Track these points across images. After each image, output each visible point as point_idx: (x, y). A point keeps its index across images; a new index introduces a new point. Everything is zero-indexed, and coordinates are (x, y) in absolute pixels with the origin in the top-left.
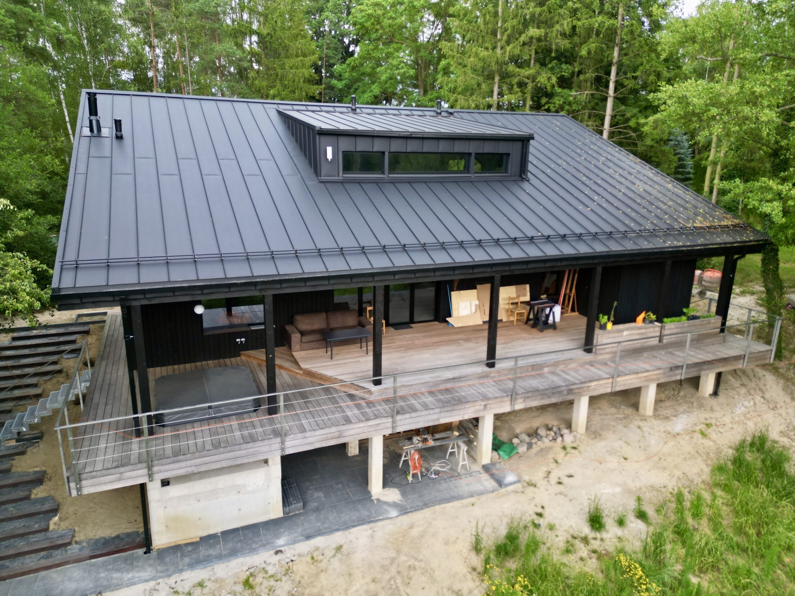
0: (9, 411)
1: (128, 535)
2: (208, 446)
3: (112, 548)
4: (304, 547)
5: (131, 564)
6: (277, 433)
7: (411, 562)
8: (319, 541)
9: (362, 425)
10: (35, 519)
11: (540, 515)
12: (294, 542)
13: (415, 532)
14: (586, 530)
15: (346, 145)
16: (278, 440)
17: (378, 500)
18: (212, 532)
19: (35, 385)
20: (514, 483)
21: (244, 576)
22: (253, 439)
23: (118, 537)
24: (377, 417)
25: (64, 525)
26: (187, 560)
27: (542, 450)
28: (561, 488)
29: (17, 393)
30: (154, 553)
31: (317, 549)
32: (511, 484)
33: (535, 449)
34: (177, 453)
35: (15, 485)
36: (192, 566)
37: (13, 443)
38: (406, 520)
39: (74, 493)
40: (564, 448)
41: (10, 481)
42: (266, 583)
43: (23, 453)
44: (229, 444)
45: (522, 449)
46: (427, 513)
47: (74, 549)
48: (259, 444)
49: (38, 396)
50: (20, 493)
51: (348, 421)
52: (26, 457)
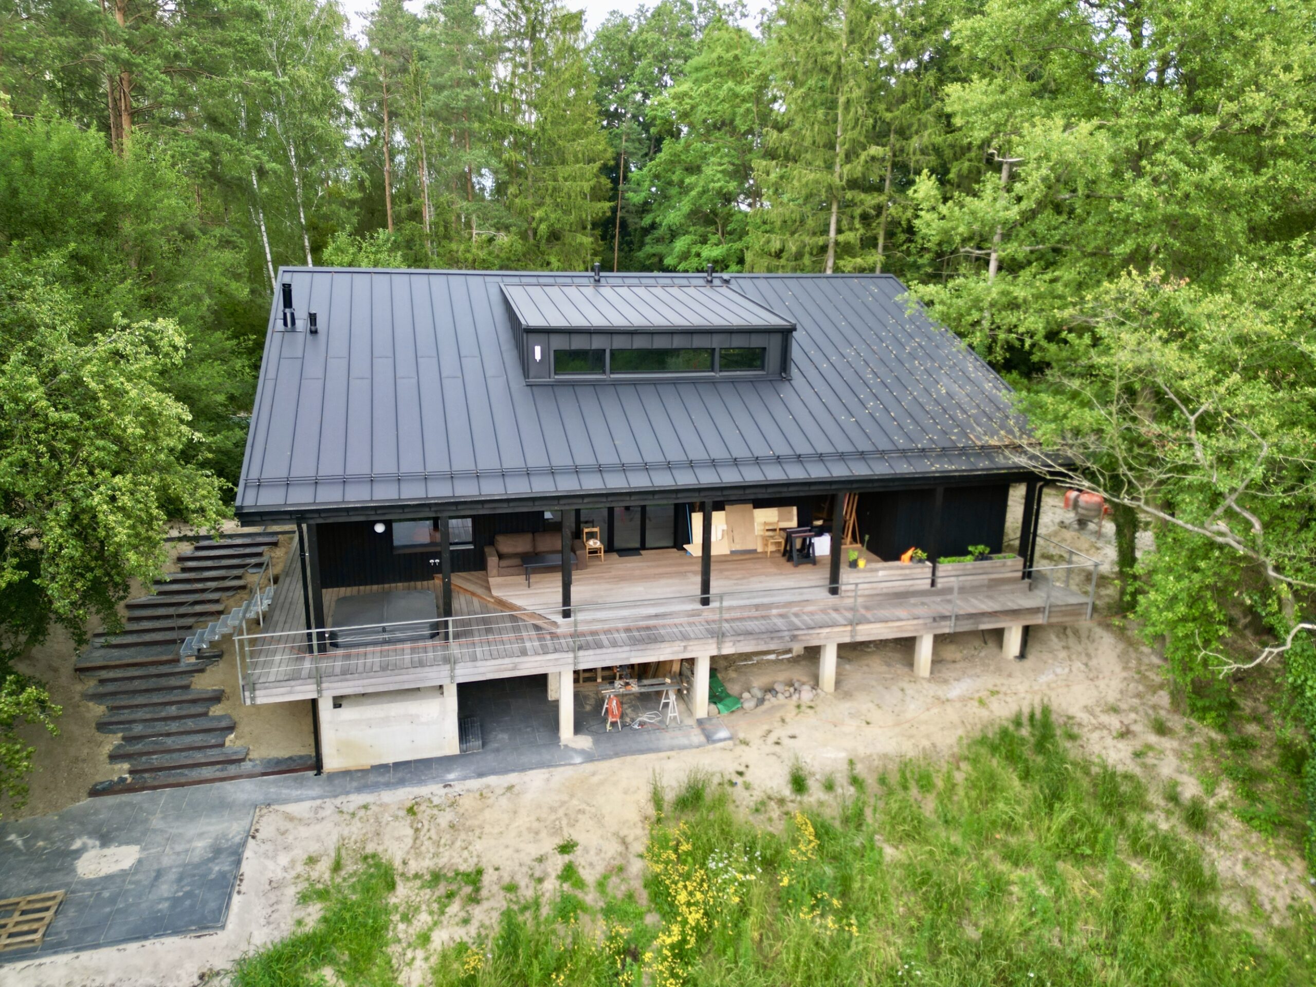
0: (190, 628)
1: (301, 757)
2: (376, 668)
3: (284, 767)
4: (475, 784)
5: (301, 783)
6: (447, 660)
7: (583, 806)
8: (492, 780)
9: (538, 658)
10: (212, 734)
11: (740, 774)
12: (465, 778)
13: (595, 780)
14: (787, 791)
15: (559, 343)
16: (448, 667)
17: (566, 746)
18: (384, 761)
19: (217, 601)
20: (725, 740)
21: (409, 804)
22: (421, 664)
23: (290, 758)
24: (556, 651)
25: (239, 743)
26: (355, 784)
27: (773, 707)
28: (777, 749)
29: (198, 608)
30: (324, 776)
31: (488, 786)
32: (721, 740)
33: (767, 705)
34: (346, 673)
35: (194, 701)
36: (359, 790)
37: (193, 660)
38: (590, 767)
39: (248, 702)
40: (799, 707)
41: (190, 697)
42: (429, 811)
43: (202, 671)
44: (397, 668)
45: (749, 704)
46: (615, 762)
47: (247, 766)
48: (427, 669)
49: (220, 613)
50: (199, 709)
51: (524, 653)
52: (206, 674)
